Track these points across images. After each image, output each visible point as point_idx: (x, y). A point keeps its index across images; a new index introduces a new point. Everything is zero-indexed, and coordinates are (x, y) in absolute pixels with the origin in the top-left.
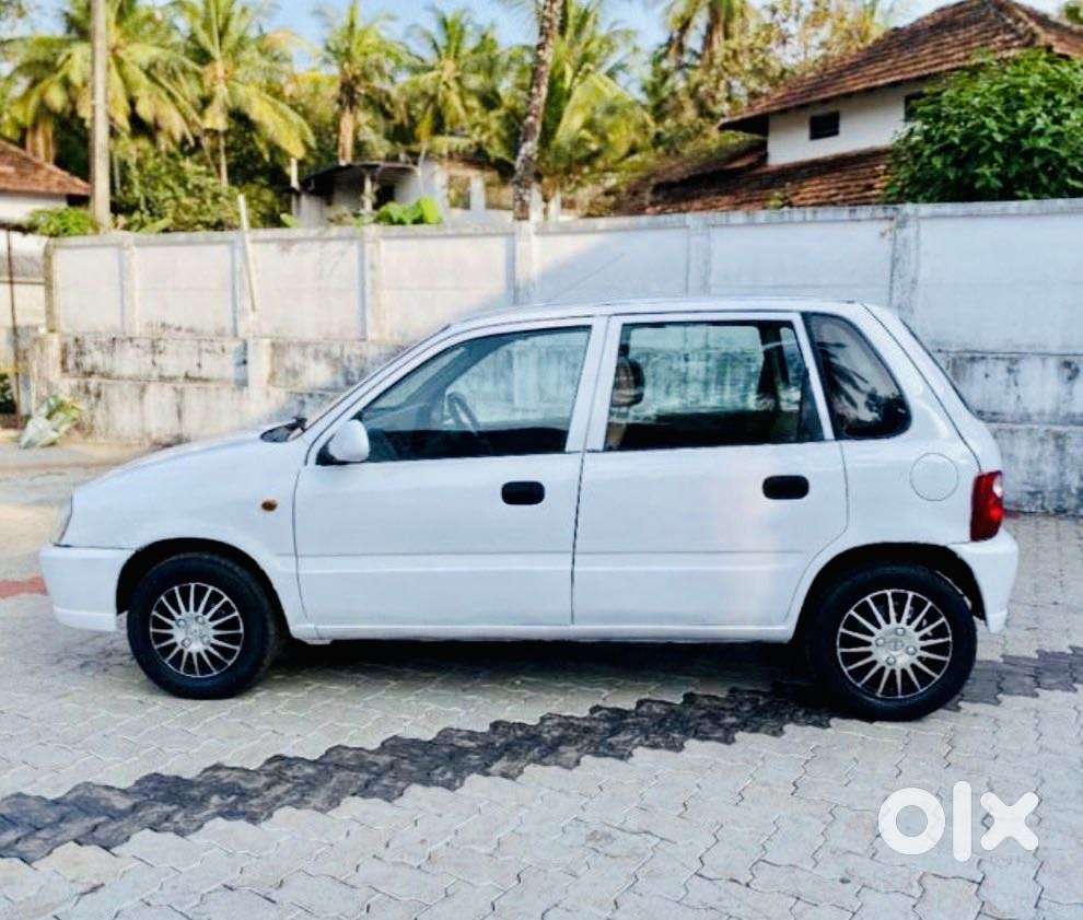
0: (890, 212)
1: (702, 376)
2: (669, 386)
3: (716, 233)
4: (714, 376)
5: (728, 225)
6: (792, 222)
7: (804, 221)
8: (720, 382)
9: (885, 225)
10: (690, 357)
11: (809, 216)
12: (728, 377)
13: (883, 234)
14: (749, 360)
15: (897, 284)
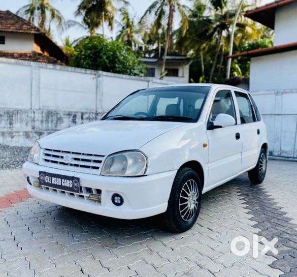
0: (96, 72)
1: (40, 119)
2: (27, 123)
3: (42, 70)
4: (45, 119)
5: (47, 68)
6: (68, 71)
7: (72, 71)
8: (47, 121)
9: (94, 76)
10: (35, 112)
11: (73, 70)
12: (50, 119)
13: (93, 79)
14: (57, 114)
15: (98, 93)
